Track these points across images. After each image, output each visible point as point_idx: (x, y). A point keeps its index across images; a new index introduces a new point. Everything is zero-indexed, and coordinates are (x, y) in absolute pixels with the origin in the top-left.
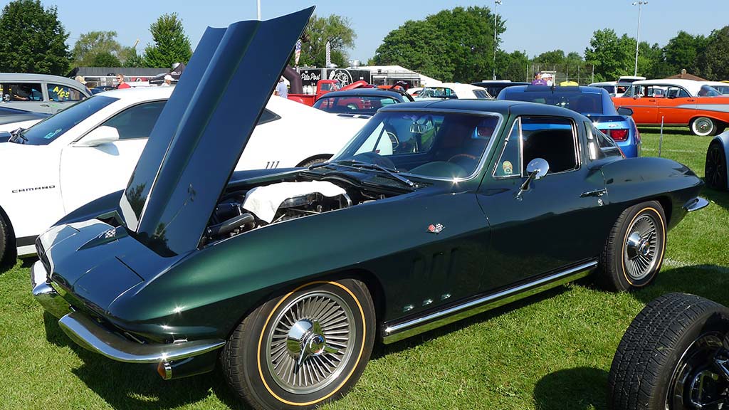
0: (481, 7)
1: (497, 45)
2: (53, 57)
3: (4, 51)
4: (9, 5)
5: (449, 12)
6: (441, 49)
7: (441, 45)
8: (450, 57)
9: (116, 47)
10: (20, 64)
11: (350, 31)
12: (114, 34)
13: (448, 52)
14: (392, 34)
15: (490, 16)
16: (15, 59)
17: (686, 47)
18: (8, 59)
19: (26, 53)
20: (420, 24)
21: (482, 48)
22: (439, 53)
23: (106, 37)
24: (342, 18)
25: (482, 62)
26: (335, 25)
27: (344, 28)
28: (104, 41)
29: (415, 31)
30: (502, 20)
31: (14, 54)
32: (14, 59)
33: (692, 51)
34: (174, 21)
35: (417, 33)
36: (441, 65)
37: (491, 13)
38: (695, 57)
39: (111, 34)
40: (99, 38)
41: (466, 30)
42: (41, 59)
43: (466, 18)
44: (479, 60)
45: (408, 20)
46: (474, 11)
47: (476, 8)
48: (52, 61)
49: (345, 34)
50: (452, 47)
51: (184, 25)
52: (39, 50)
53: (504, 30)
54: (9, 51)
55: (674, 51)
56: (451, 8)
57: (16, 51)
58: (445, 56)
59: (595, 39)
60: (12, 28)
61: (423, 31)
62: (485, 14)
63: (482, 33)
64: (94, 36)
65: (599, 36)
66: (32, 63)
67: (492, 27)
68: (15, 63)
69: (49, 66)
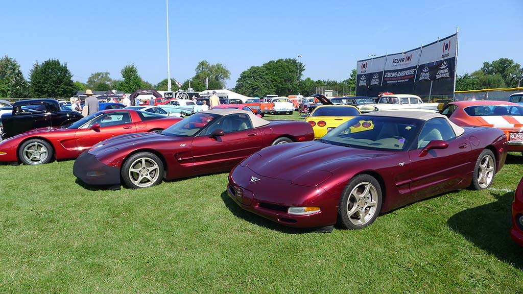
0: (292, 58)
1: (300, 78)
2: (64, 86)
4: (44, 62)
5: (274, 61)
6: (268, 80)
7: (268, 78)
8: (273, 84)
9: (110, 80)
10: (48, 89)
11: (227, 71)
12: (108, 74)
13: (272, 82)
14: (244, 73)
15: (296, 63)
19: (51, 85)
20: (258, 68)
21: (290, 80)
22: (267, 82)
23: (104, 75)
24: (222, 65)
25: (290, 86)
26: (219, 68)
27: (224, 70)
28: (103, 77)
29: (255, 71)
30: (303, 65)
31: (46, 85)
32: (45, 87)
34: (133, 68)
36: (268, 88)
37: (297, 61)
39: (107, 74)
40: (101, 75)
42: (59, 87)
43: (283, 64)
44: (289, 85)
45: (252, 66)
46: (288, 61)
47: (289, 59)
48: (63, 88)
49: (225, 72)
50: (274, 79)
51: (138, 70)
52: (58, 84)
53: (304, 70)
54: (43, 83)
56: (275, 60)
57: (47, 83)
58: (271, 84)
59: (352, 73)
60: (45, 73)
61: (259, 71)
62: (294, 63)
64: (99, 74)
65: (354, 72)
66: (54, 89)
67: (298, 69)
69: (62, 91)
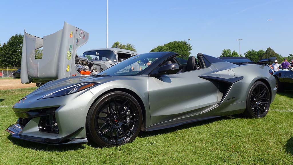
0: (183, 41)
1: (190, 54)
3: (9, 55)
14: (153, 51)
15: (186, 44)
16: (14, 58)
17: (255, 55)
18: (11, 58)
20: (163, 47)
24: (131, 45)
26: (129, 47)
27: (133, 49)
28: (40, 53)
30: (191, 46)
33: (257, 57)
35: (162, 50)
38: (258, 59)
41: (179, 49)
43: (179, 45)
45: (158, 45)
47: (181, 41)
53: (192, 49)
55: (250, 57)
59: (223, 53)
61: (164, 49)
63: (185, 50)
65: (224, 51)
67: (188, 48)
68: (14, 59)
